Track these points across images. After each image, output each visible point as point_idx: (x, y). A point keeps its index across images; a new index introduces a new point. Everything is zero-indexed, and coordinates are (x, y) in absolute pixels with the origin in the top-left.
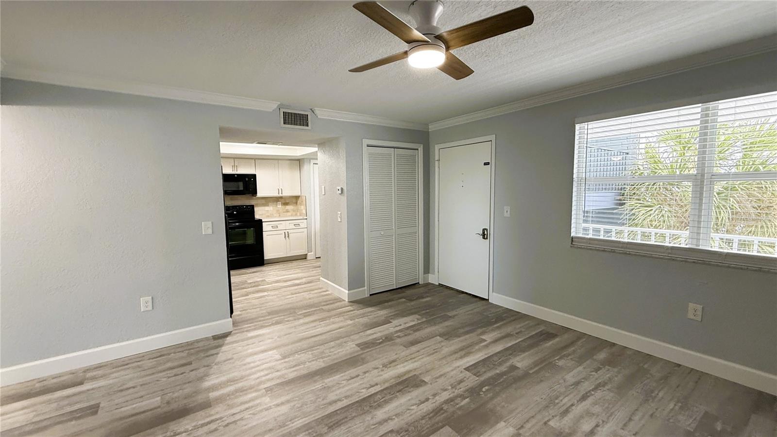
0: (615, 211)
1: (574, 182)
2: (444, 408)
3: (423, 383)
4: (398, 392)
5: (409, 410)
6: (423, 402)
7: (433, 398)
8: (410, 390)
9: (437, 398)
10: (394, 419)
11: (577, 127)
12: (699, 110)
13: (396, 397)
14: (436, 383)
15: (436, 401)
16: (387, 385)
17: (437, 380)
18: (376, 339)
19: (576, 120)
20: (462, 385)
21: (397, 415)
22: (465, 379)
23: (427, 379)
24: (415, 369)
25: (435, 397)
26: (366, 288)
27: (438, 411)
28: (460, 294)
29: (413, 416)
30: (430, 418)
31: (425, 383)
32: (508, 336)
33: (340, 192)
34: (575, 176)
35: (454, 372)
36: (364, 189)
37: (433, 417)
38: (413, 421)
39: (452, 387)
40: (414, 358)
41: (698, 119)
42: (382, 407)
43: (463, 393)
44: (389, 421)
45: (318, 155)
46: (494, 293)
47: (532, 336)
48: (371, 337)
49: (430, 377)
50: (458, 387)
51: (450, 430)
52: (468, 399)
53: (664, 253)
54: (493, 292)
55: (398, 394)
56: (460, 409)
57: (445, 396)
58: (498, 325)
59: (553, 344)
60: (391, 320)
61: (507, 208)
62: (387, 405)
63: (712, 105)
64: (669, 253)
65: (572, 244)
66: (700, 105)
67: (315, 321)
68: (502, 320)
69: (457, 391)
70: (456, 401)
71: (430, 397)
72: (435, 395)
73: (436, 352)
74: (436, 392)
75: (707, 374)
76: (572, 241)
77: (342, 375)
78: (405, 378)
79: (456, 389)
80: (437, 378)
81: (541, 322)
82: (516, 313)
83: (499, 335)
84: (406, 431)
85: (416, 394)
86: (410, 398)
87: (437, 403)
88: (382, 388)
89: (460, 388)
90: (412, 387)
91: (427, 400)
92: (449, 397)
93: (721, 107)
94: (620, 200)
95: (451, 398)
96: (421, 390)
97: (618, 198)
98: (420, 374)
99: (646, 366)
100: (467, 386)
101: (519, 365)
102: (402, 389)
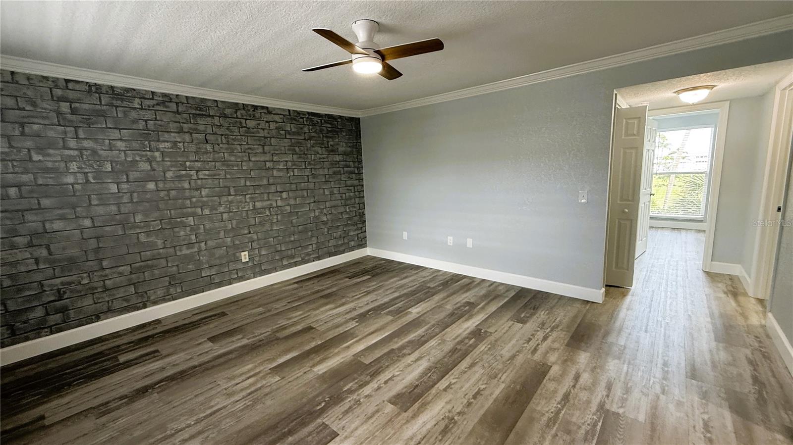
2: (369, 377)
3: (394, 401)
4: (417, 386)
5: (401, 371)
6: (390, 379)
7: (380, 384)
8: (406, 389)
9: (376, 386)
10: (411, 362)
13: (417, 380)
14: (378, 403)
15: (377, 383)
16: (433, 391)
17: (376, 408)
20: (347, 406)
21: (410, 365)
22: (341, 417)
23: (390, 408)
24: (408, 422)
25: (378, 386)
27: (375, 374)
31: (390, 401)
35: (353, 426)
37: (379, 368)
38: (395, 363)
39: (359, 401)
42: (426, 369)
43: (348, 395)
44: (414, 360)
49: (386, 412)
50: (352, 402)
51: (365, 362)
52: (344, 390)
55: (417, 383)
56: (354, 379)
57: (367, 390)
62: (422, 371)
69: (354, 397)
70: (357, 385)
71: (383, 385)
72: (379, 388)
74: (378, 392)
78: (417, 405)
79: (356, 399)
80: (377, 411)
84: (399, 356)
85: (399, 387)
87: (376, 381)
88: (436, 386)
89: (350, 401)
90: (404, 393)
91: (386, 382)
92: (363, 389)
95: (362, 388)
96: (394, 392)
98: (399, 414)
100: (340, 407)
102: (415, 389)
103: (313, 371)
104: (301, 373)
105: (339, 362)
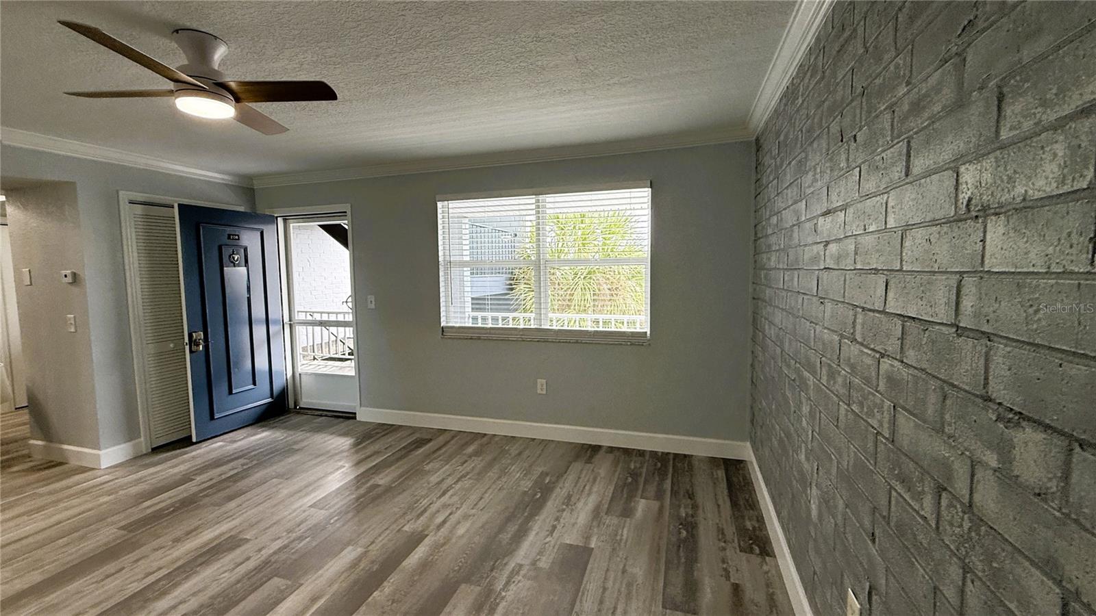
0: (507, 297)
1: (440, 266)
2: (273, 560)
3: (243, 542)
5: (216, 580)
6: (241, 564)
7: (257, 555)
8: (220, 557)
9: (263, 552)
10: (190, 599)
11: (439, 204)
12: (534, 201)
14: (263, 536)
15: (262, 556)
16: (177, 564)
17: (266, 531)
18: (161, 510)
19: (438, 197)
20: (302, 526)
21: (194, 593)
23: (249, 535)
24: (232, 529)
25: (260, 552)
26: (142, 439)
27: (262, 566)
28: (315, 419)
29: (223, 585)
30: (249, 578)
31: (247, 541)
32: (377, 453)
33: (69, 279)
34: (441, 259)
36: (128, 274)
37: (254, 575)
38: (222, 590)
39: (288, 533)
40: (232, 516)
41: (533, 209)
43: (303, 534)
44: (181, 605)
45: (7, 209)
46: (362, 408)
47: (404, 447)
48: (149, 511)
49: (255, 531)
50: (296, 530)
51: (279, 579)
52: (308, 538)
53: (517, 335)
54: (361, 406)
55: (198, 569)
56: (296, 552)
57: (277, 545)
58: (364, 444)
59: (424, 450)
60: (193, 477)
61: (371, 298)
62: (178, 588)
63: (541, 197)
64: (522, 335)
65: (442, 334)
66: (534, 196)
67: (19, 516)
68: (370, 437)
69: (294, 534)
70: (291, 546)
71: (252, 555)
72: (260, 550)
73: (269, 499)
74: (262, 546)
75: (552, 441)
76: (443, 331)
77: (85, 579)
78: (214, 544)
79: (292, 533)
80: (266, 529)
81: (414, 430)
82: (385, 427)
83: (363, 456)
85: (230, 558)
86: (219, 566)
87: (262, 558)
88: (169, 570)
89: (300, 530)
90: (224, 552)
91: (248, 559)
92: (282, 544)
93: (548, 200)
94: (511, 284)
95: (284, 545)
96: (238, 551)
97: (508, 282)
98: (240, 532)
99: (507, 448)
101: (381, 482)
102: (206, 560)
103: (361, 547)
104: (377, 541)
105: (325, 568)
